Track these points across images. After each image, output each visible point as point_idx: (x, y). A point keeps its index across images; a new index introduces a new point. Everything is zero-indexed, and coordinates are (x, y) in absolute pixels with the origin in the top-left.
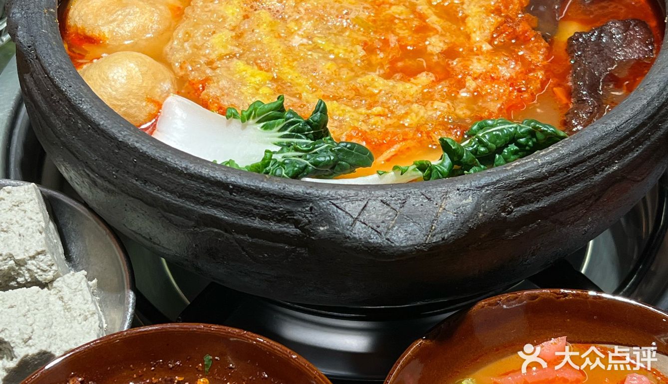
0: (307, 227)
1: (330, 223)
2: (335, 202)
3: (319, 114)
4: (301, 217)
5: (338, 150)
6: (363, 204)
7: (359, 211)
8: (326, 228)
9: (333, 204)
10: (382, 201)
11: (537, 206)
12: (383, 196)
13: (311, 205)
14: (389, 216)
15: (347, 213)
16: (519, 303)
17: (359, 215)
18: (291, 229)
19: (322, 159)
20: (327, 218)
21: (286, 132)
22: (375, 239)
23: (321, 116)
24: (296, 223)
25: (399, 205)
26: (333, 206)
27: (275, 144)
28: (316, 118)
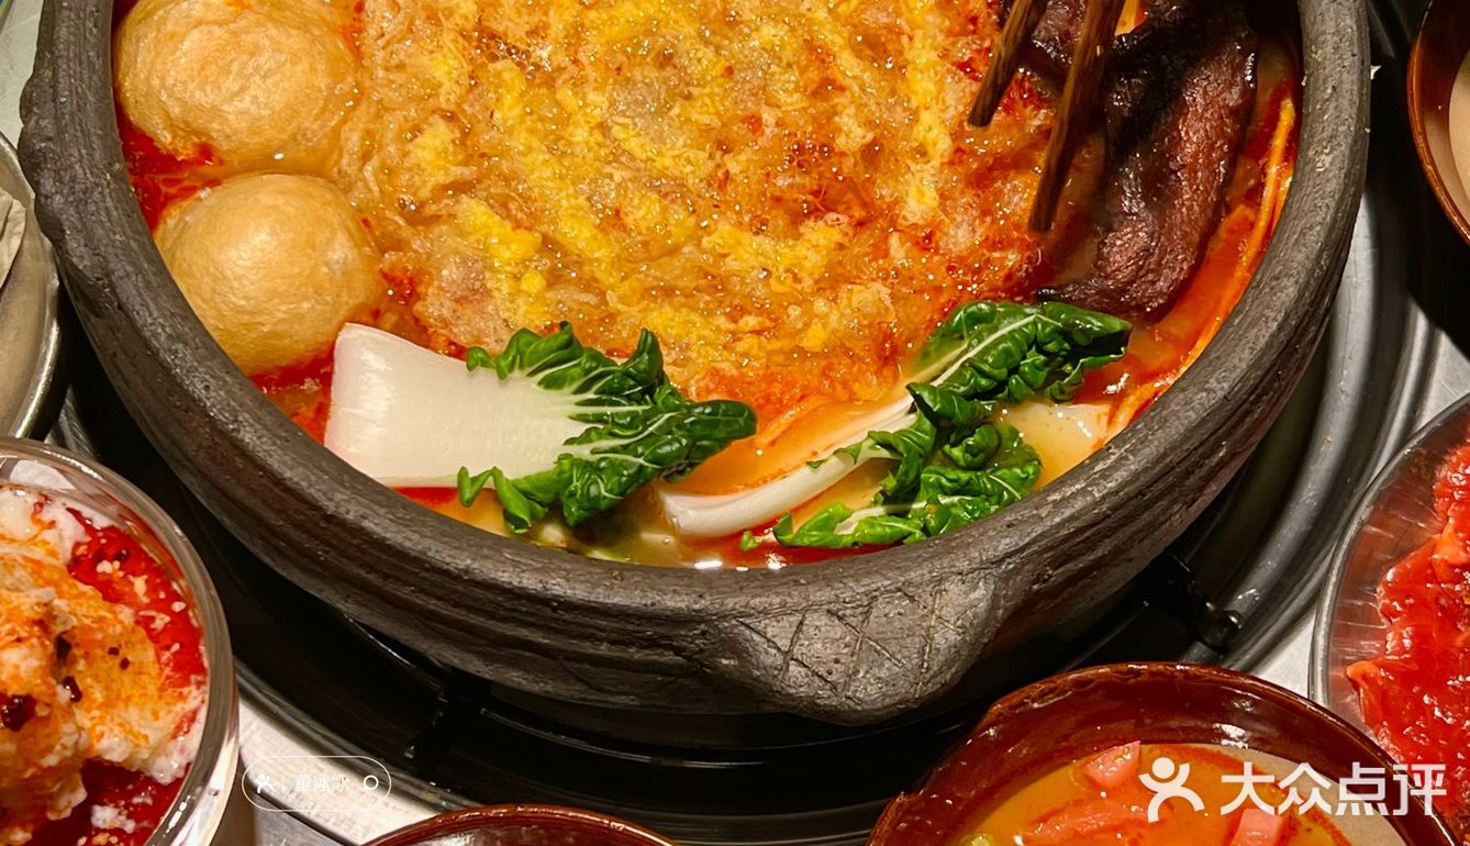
0: (697, 656)
1: (740, 658)
2: (748, 621)
3: (646, 357)
4: (685, 644)
5: (692, 423)
6: (796, 619)
7: (791, 636)
8: (732, 662)
9: (742, 623)
10: (828, 611)
11: (1091, 558)
12: (830, 603)
13: (703, 626)
14: (846, 646)
15: (769, 641)
16: (1058, 696)
17: (792, 643)
18: (670, 658)
19: (667, 449)
20: (735, 647)
21: (590, 395)
22: (825, 697)
23: (650, 359)
24: (678, 651)
25: (860, 618)
26: (742, 628)
27: (571, 418)
28: (642, 366)
